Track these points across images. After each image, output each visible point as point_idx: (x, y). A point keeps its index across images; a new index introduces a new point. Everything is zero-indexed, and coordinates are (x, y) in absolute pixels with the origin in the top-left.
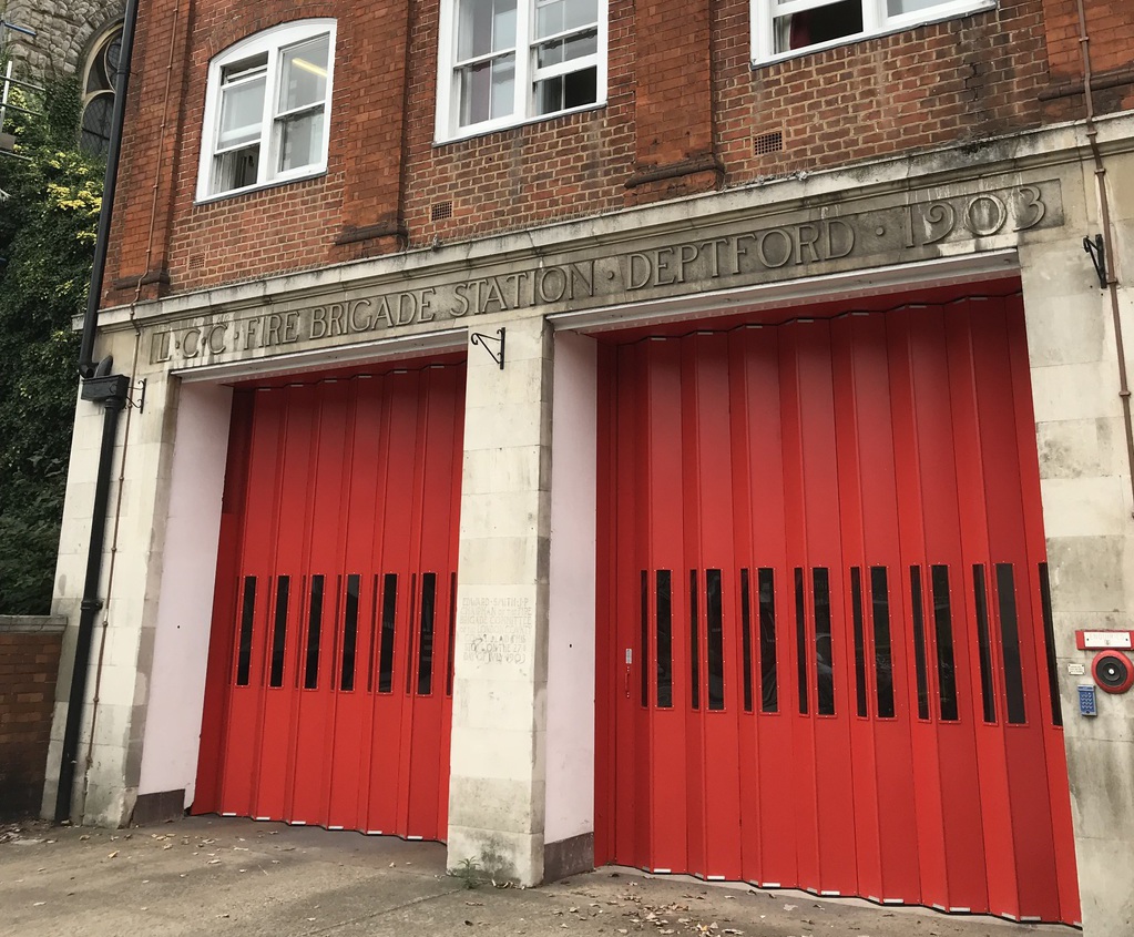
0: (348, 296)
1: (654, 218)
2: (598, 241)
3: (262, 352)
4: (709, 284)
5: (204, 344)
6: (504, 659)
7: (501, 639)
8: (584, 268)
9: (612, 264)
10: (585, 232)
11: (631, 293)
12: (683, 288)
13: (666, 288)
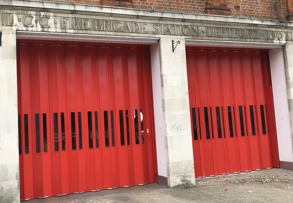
0: (111, 18)
1: (218, 19)
2: (201, 21)
3: (72, 31)
4: (229, 39)
5: (36, 23)
6: (182, 130)
7: (181, 125)
8: (195, 28)
9: (204, 29)
10: (199, 18)
11: (210, 37)
12: (223, 39)
13: (218, 38)
